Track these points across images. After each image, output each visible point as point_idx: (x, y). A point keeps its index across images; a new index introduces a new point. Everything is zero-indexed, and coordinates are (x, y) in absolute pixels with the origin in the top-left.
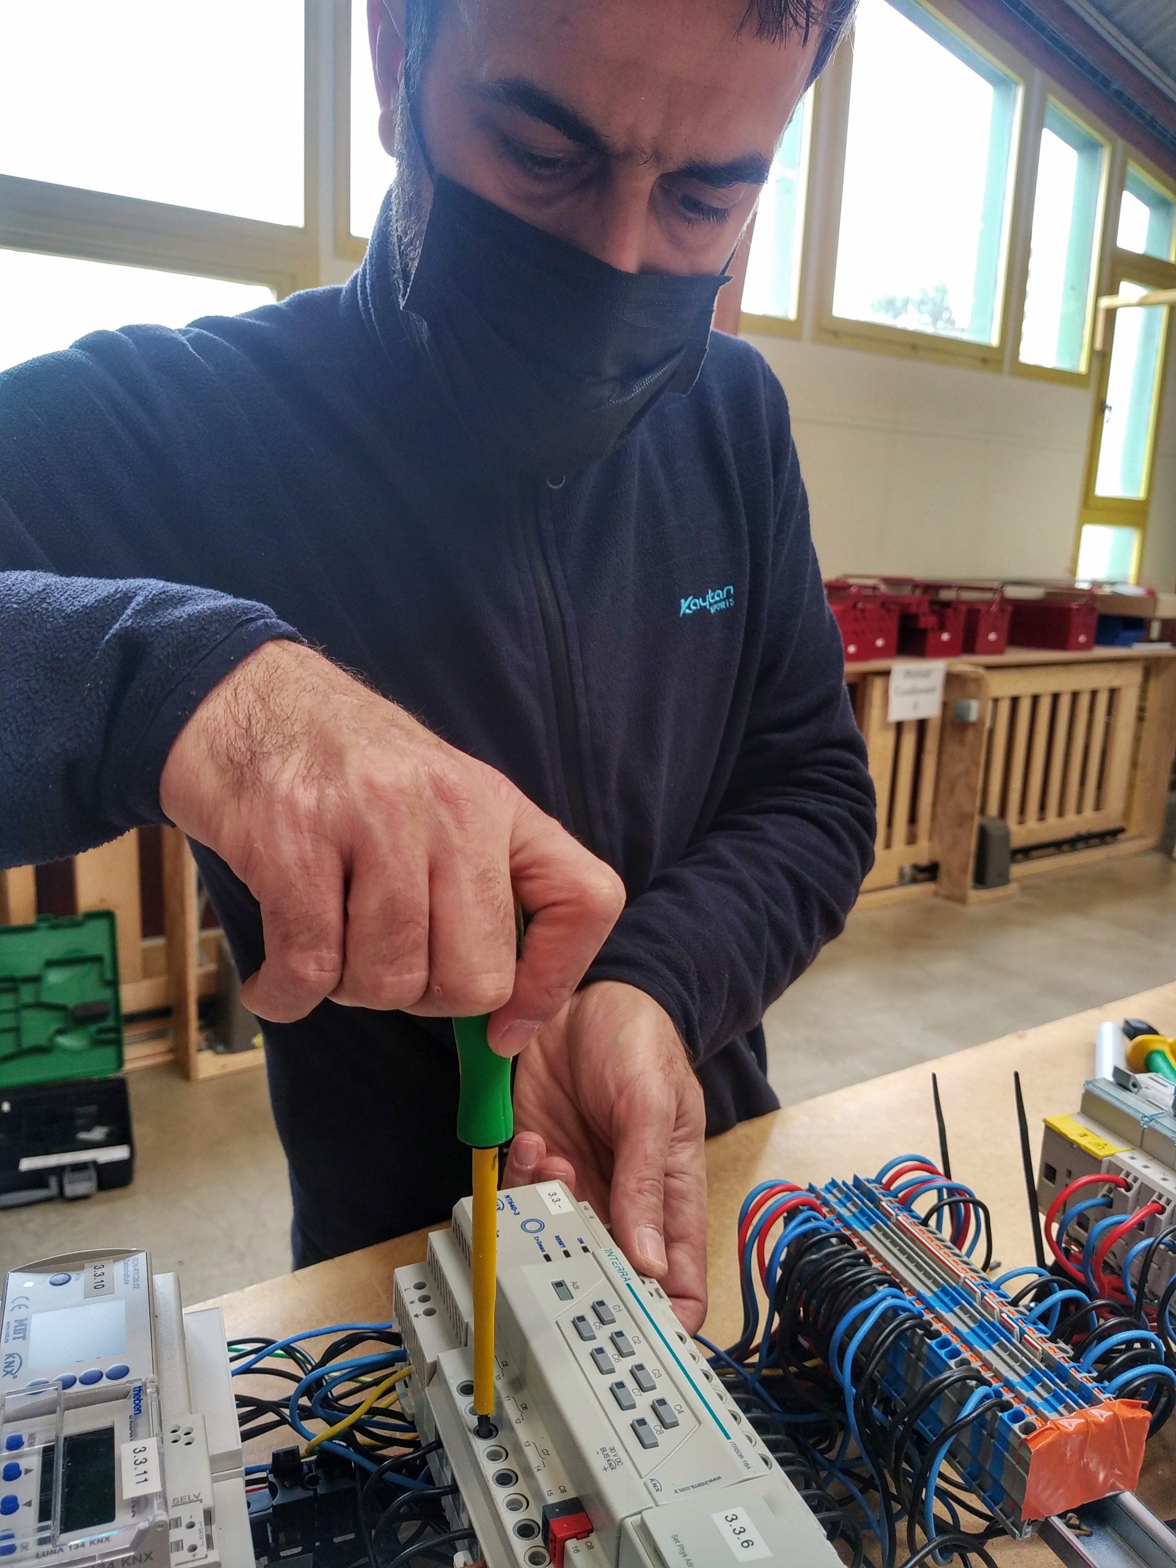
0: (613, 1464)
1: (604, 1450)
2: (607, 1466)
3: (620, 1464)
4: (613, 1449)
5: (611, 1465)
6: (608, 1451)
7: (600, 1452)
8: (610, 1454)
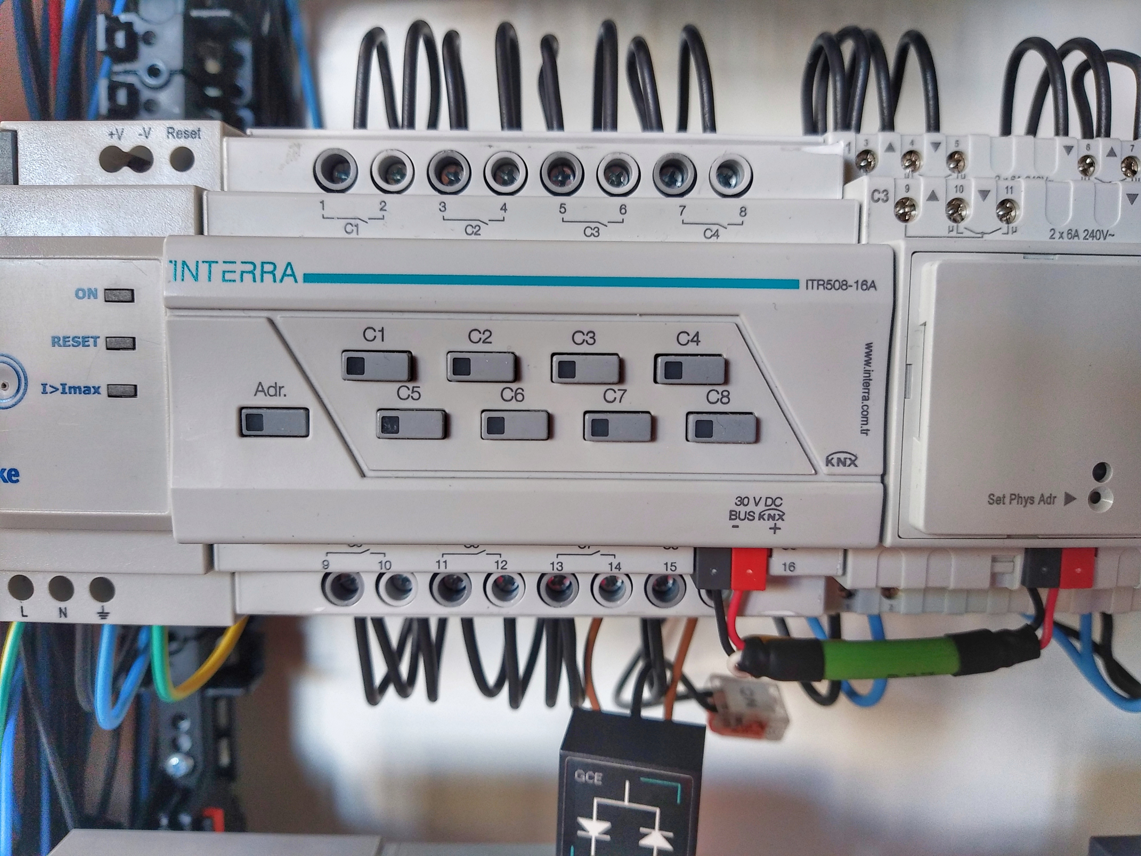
0: (772, 512)
1: (733, 515)
2: (771, 523)
3: (778, 502)
4: (742, 501)
5: (772, 517)
6: (742, 509)
7: (737, 522)
8: (748, 509)
